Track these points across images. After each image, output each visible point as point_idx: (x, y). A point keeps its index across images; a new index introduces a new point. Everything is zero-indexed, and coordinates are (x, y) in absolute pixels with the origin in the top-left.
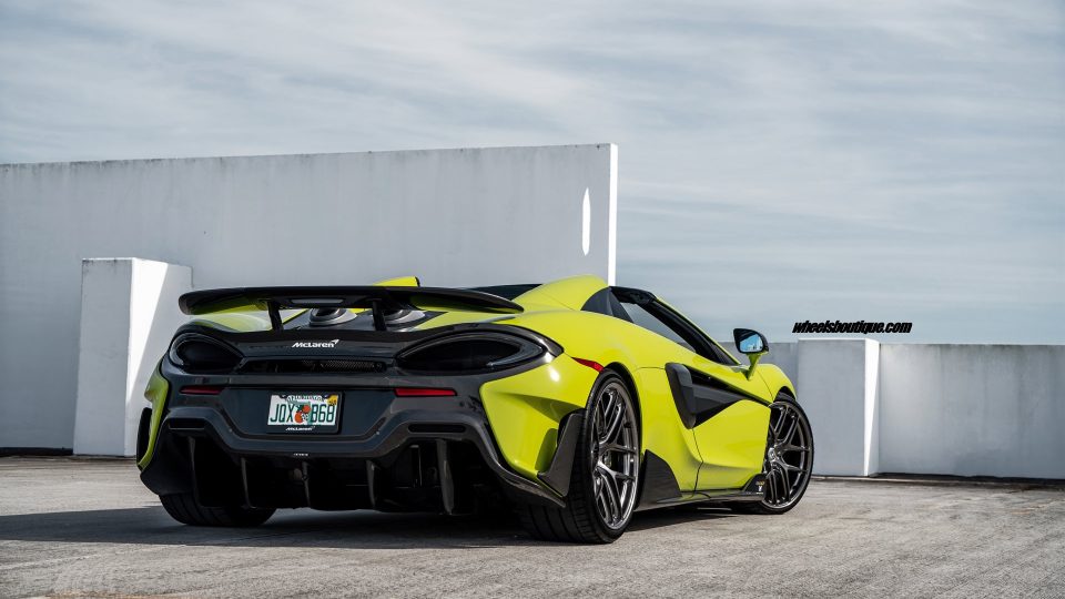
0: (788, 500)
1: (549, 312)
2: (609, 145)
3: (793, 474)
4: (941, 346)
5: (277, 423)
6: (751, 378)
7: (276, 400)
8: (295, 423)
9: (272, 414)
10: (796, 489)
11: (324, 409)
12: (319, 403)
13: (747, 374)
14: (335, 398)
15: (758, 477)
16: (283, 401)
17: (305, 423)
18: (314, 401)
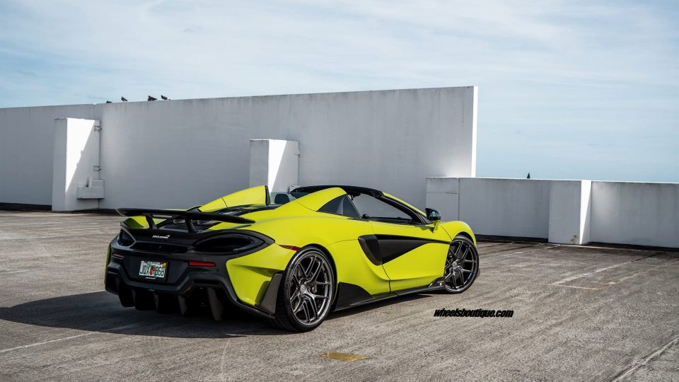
0: (463, 287)
1: (278, 219)
2: (473, 87)
3: (466, 275)
4: (621, 183)
5: (143, 274)
6: (434, 231)
7: (143, 263)
8: (149, 275)
9: (141, 270)
10: (469, 281)
11: (160, 269)
12: (159, 266)
13: (432, 229)
14: (165, 264)
15: (440, 279)
16: (146, 264)
17: (153, 275)
18: (157, 265)
